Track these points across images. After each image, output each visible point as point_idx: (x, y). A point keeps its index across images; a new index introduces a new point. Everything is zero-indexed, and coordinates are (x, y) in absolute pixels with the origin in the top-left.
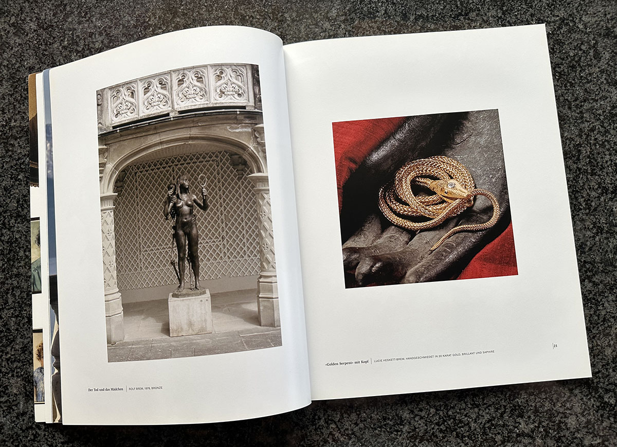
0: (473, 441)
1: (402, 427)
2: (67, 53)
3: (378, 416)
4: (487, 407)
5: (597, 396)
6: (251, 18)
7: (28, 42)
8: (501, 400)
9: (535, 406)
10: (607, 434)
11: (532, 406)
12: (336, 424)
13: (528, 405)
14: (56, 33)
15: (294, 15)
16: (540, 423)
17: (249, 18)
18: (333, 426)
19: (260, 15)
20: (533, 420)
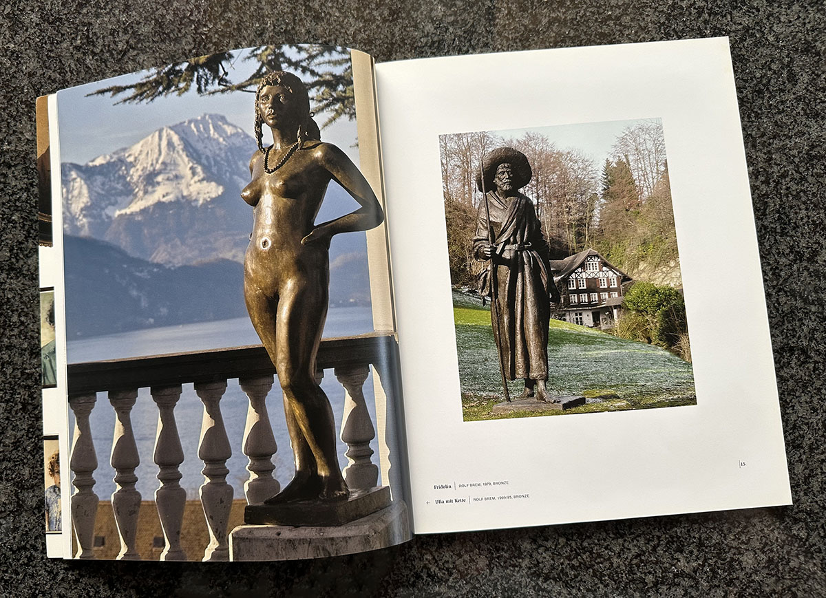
0: (615, 581)
1: (521, 560)
2: (79, 55)
3: (489, 546)
4: (635, 538)
5: (782, 527)
6: (328, 16)
7: (28, 39)
8: (654, 529)
9: (700, 539)
10: (795, 577)
11: (695, 538)
12: (432, 555)
13: (690, 536)
14: (65, 29)
15: (386, 13)
16: (706, 560)
17: (326, 15)
18: (429, 557)
19: (340, 12)
20: (697, 556)
